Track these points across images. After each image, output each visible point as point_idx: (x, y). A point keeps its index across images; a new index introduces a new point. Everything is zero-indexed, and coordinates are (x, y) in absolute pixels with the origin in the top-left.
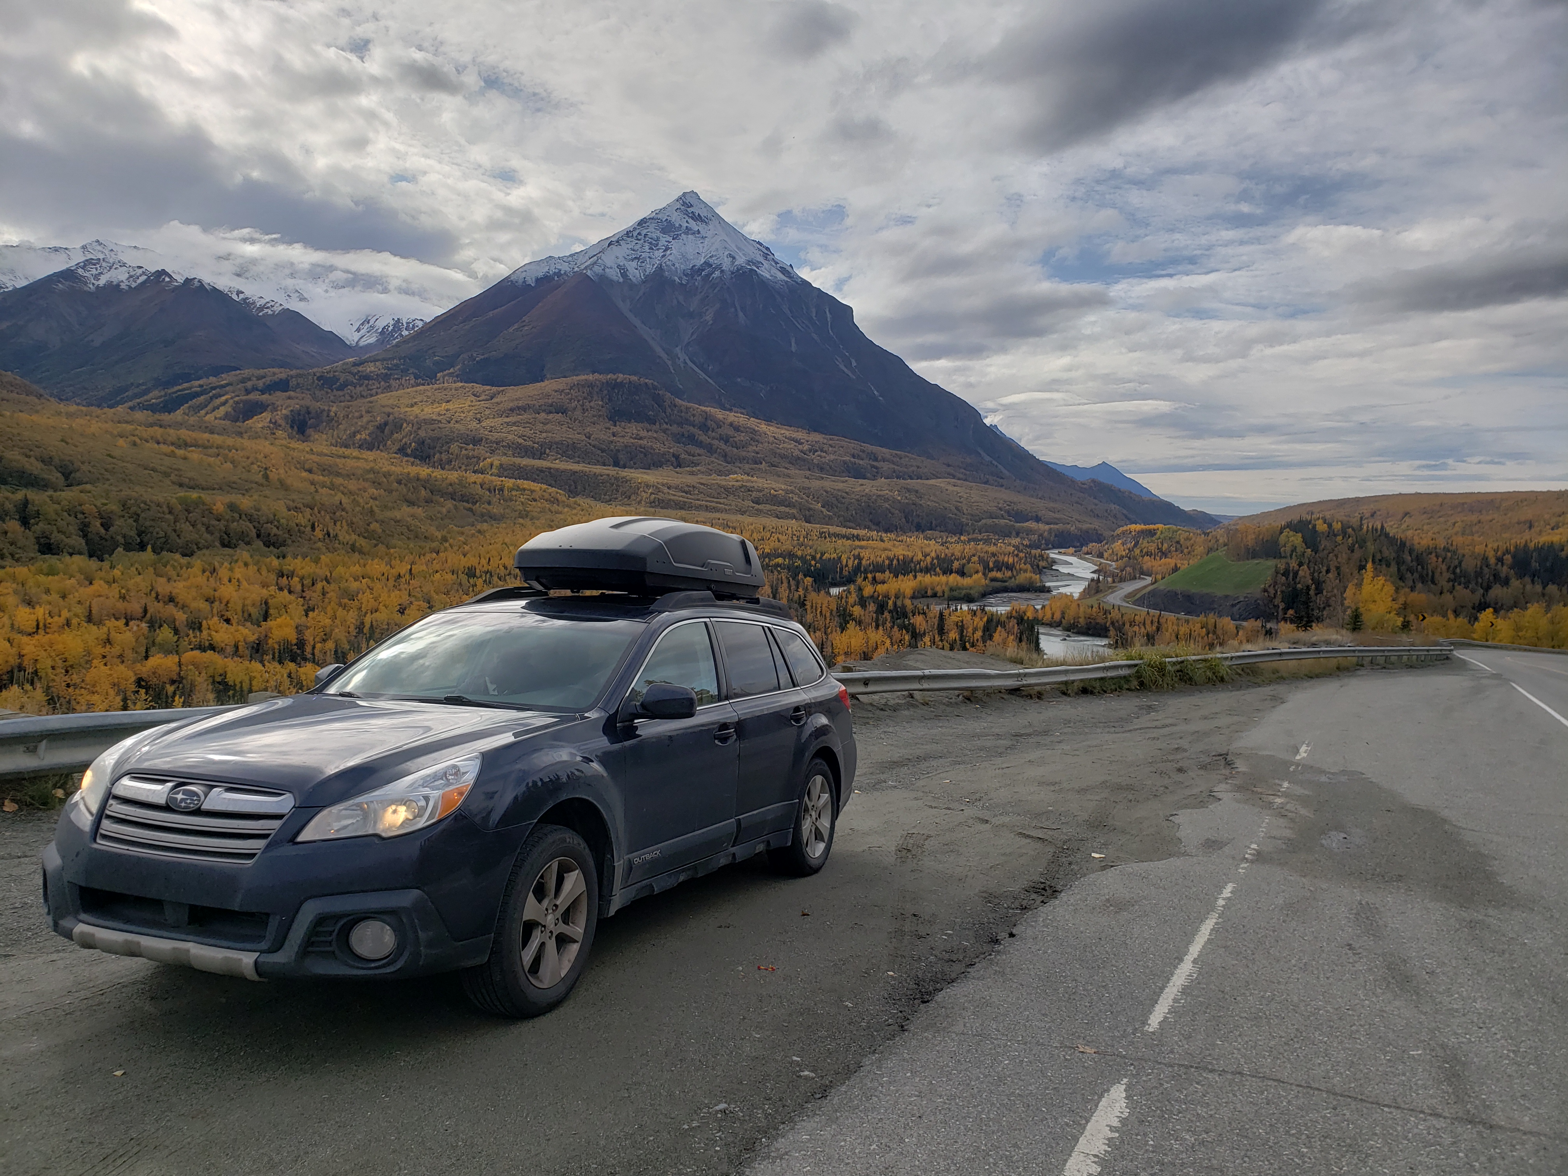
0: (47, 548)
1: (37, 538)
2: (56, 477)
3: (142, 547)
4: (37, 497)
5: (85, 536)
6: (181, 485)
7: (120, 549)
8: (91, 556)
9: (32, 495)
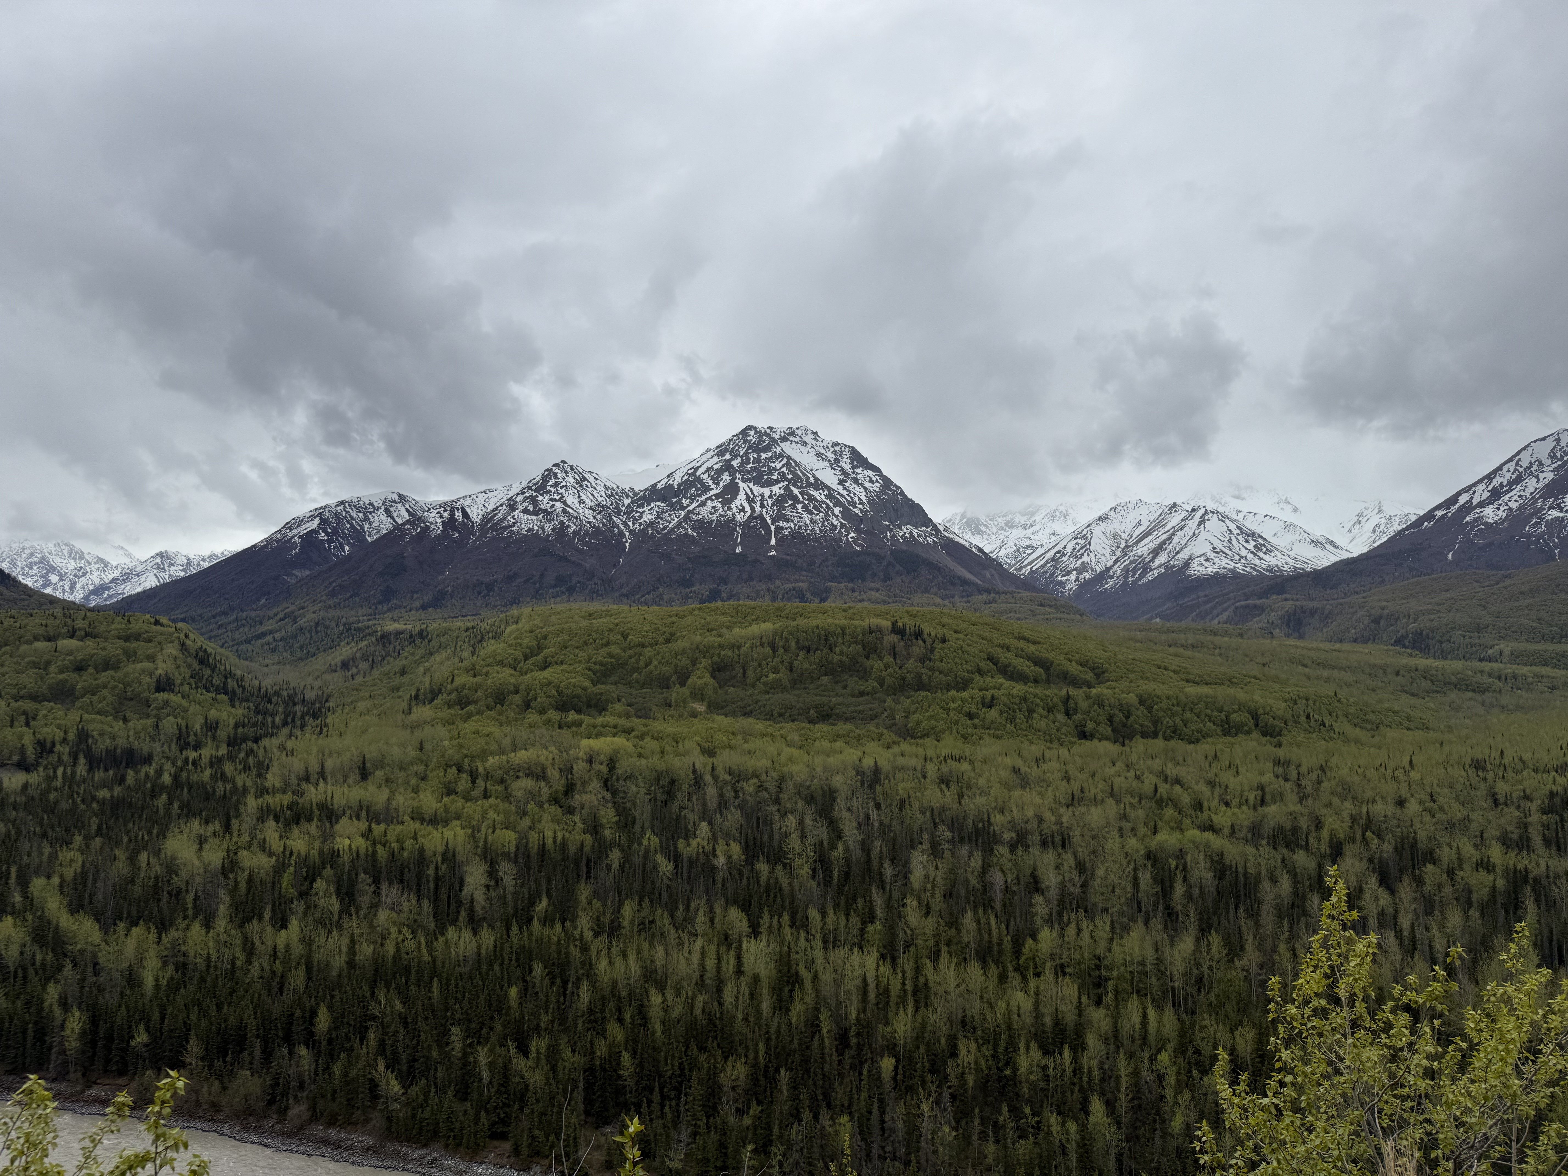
0: (1084, 735)
1: (1076, 727)
2: (1090, 676)
3: (1155, 735)
4: (1077, 693)
5: (1111, 725)
6: (1188, 681)
7: (1138, 737)
8: (1115, 742)
9: (1073, 692)
